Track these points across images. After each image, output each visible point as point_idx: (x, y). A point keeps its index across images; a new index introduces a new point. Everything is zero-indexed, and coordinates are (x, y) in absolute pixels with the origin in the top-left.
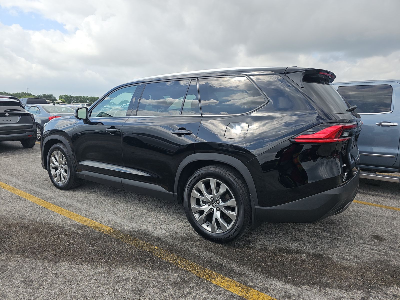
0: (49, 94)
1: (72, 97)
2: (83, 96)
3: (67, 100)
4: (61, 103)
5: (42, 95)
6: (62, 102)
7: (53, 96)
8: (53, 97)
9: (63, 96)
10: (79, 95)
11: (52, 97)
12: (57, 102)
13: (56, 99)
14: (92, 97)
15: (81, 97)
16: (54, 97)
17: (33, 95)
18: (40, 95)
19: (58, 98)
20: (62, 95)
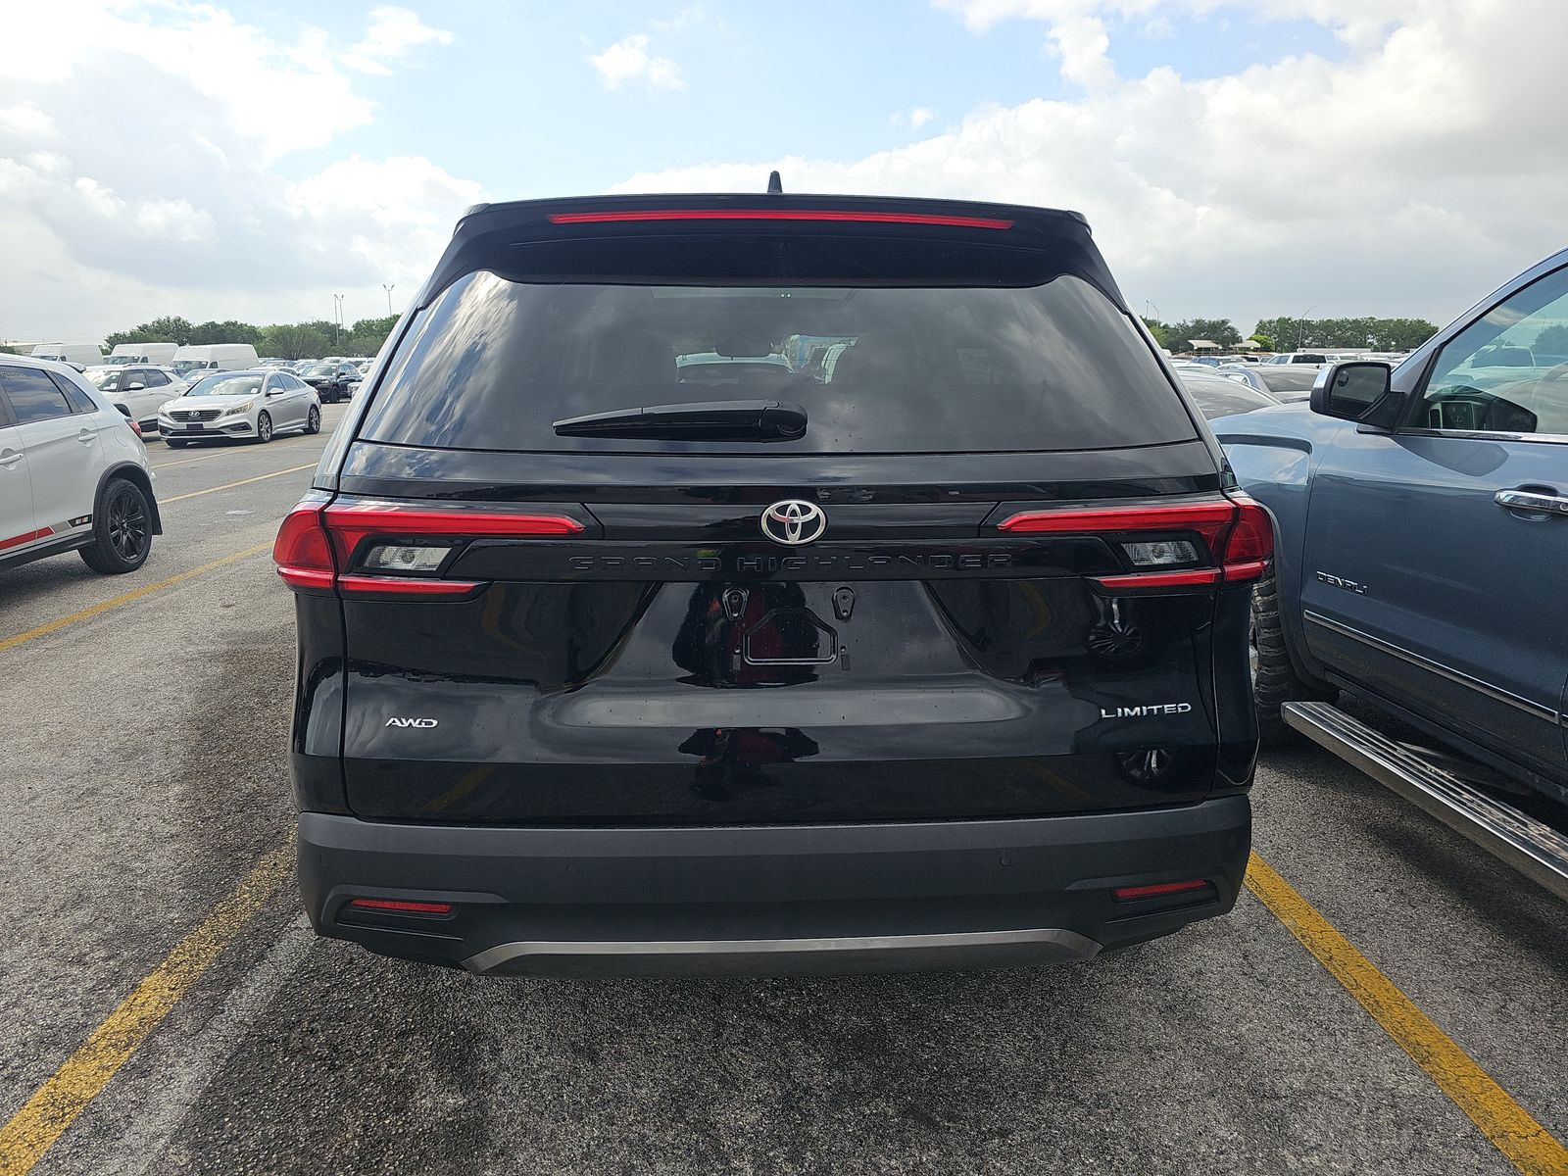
0: (1214, 319)
1: (1307, 324)
2: (1351, 319)
3: (1284, 336)
4: (1253, 351)
5: (1191, 325)
6: (1259, 345)
7: (1229, 325)
8: (1229, 328)
9: (1270, 322)
10: (1336, 316)
11: (1226, 329)
12: (1240, 349)
13: (1239, 335)
14: (1391, 321)
15: (1341, 325)
16: (1233, 329)
17: (1162, 325)
18: (1182, 322)
19: (1246, 331)
20: (1266, 319)
